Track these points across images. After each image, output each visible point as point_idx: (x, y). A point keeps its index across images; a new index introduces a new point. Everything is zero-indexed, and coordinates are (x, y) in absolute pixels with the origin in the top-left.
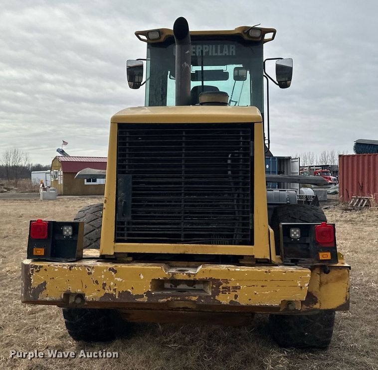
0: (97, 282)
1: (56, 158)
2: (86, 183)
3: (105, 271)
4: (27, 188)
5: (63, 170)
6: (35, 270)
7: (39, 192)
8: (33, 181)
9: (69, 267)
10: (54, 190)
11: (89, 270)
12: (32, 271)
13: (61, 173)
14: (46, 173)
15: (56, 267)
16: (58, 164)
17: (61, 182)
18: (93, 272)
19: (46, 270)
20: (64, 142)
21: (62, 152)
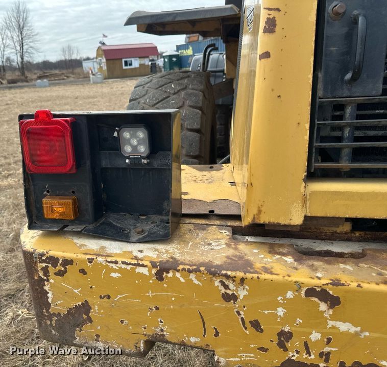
0: (256, 325)
1: (99, 48)
2: (124, 67)
3: (290, 295)
4: (80, 75)
5: (105, 57)
6: (52, 270)
7: (89, 77)
8: (84, 69)
9: (154, 271)
10: (100, 75)
11: (226, 287)
12: (45, 270)
13: (104, 60)
14: (93, 62)
15: (114, 266)
16: (101, 52)
17: (105, 68)
18: (242, 293)
19: (83, 272)
20: (104, 35)
21: (103, 44)
